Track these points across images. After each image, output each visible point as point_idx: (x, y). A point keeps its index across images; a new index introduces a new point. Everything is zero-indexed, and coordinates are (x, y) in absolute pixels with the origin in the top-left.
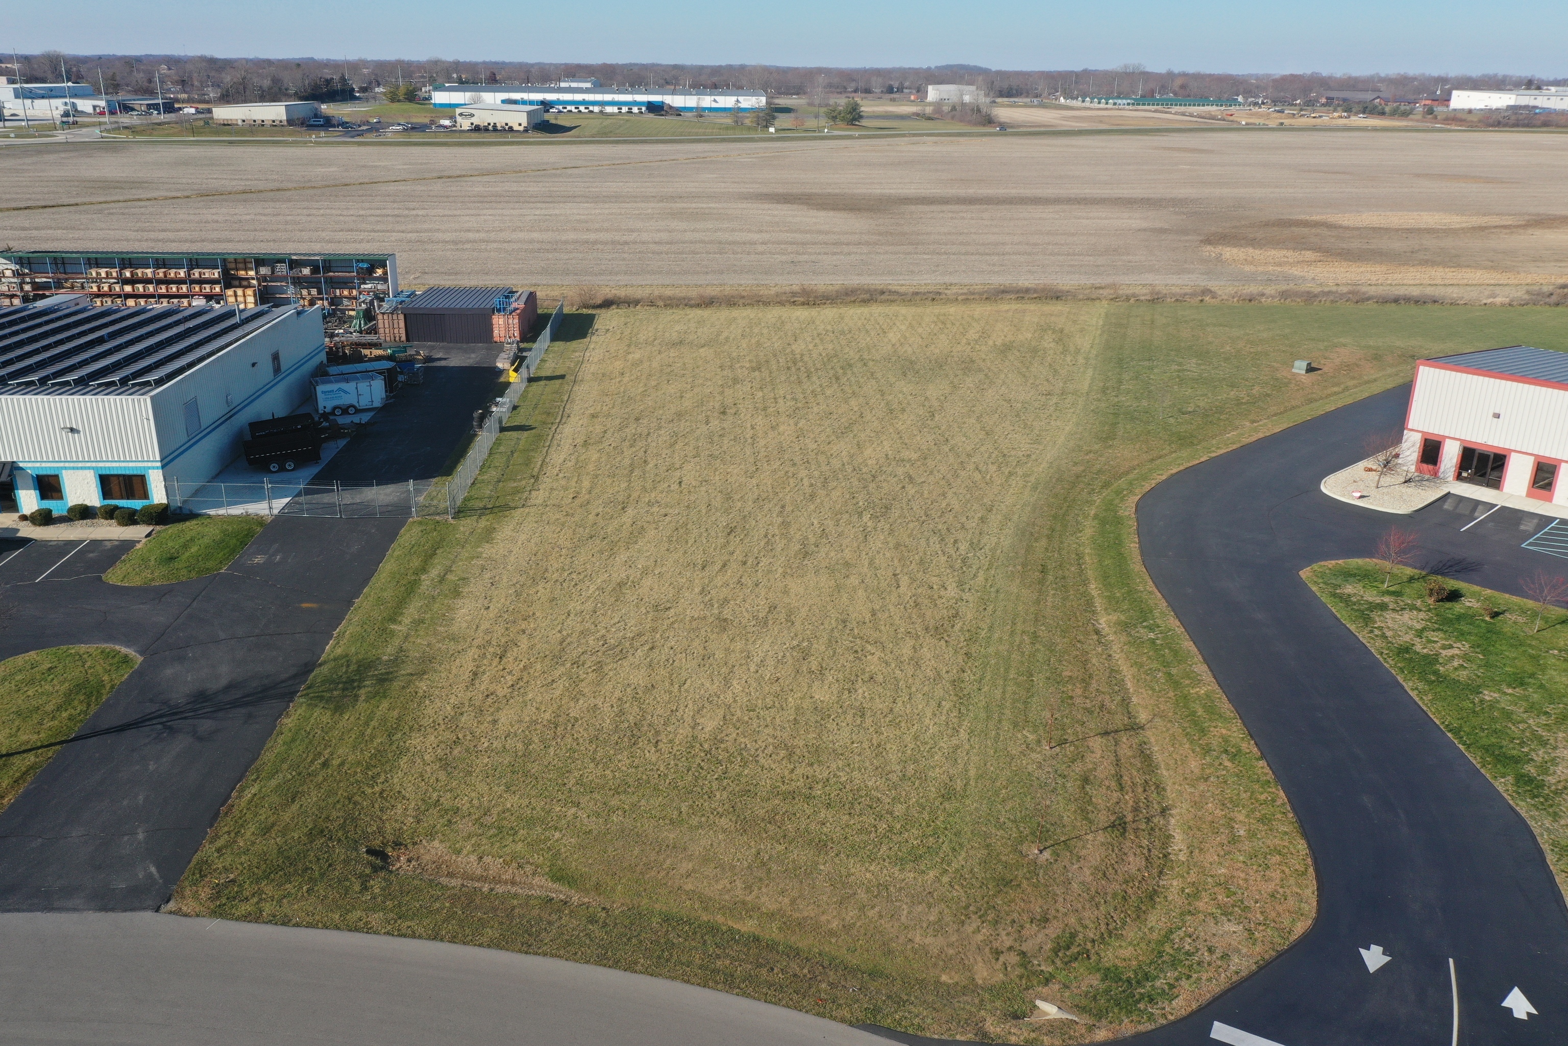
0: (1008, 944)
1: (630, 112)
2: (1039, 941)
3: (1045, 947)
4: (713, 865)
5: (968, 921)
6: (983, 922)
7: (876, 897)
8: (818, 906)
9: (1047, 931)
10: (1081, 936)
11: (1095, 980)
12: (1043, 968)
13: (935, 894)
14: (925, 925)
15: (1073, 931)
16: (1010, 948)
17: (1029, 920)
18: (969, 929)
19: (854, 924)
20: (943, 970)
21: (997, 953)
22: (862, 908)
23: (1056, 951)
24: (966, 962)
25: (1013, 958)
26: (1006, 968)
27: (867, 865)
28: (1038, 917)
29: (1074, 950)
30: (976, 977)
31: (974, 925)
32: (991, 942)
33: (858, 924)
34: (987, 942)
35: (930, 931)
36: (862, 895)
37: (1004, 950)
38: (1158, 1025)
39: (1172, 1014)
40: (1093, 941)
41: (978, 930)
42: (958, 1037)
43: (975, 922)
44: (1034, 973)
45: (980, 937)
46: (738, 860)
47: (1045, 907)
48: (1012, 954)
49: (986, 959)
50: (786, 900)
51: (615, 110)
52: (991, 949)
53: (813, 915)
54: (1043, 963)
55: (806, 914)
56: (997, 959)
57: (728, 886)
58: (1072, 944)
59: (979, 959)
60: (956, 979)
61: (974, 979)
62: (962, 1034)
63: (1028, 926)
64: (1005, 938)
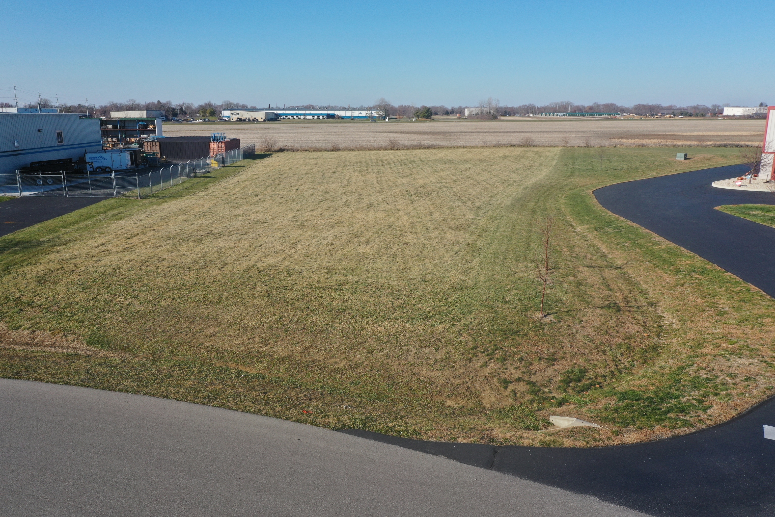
0: (517, 375)
1: (318, 118)
2: (548, 375)
3: (555, 380)
4: (237, 328)
5: (475, 358)
6: (491, 359)
7: (386, 343)
8: (329, 352)
9: (556, 367)
10: (591, 372)
11: (613, 402)
12: (555, 395)
13: (443, 341)
14: (431, 362)
15: (582, 368)
16: (519, 379)
17: (537, 358)
18: (476, 364)
19: (361, 364)
20: (448, 397)
21: (506, 383)
22: (370, 352)
23: (567, 382)
24: (473, 390)
25: (522, 387)
26: (515, 394)
27: (380, 322)
28: (547, 357)
29: (585, 382)
30: (483, 402)
31: (481, 362)
32: (499, 374)
33: (365, 363)
34: (495, 374)
35: (437, 366)
36: (372, 343)
37: (512, 380)
38: (697, 429)
39: (711, 420)
40: (604, 376)
41: (486, 365)
42: (460, 440)
43: (483, 359)
44: (545, 399)
45: (487, 371)
46: (261, 323)
47: (553, 350)
48: (521, 384)
49: (494, 387)
50: (299, 349)
51: (311, 117)
52: (499, 379)
53: (321, 358)
54: (554, 391)
55: (315, 358)
56: (506, 388)
57: (247, 341)
58: (583, 377)
59: (487, 387)
60: (462, 403)
61: (481, 404)
62: (464, 438)
63: (536, 363)
64: (513, 371)
